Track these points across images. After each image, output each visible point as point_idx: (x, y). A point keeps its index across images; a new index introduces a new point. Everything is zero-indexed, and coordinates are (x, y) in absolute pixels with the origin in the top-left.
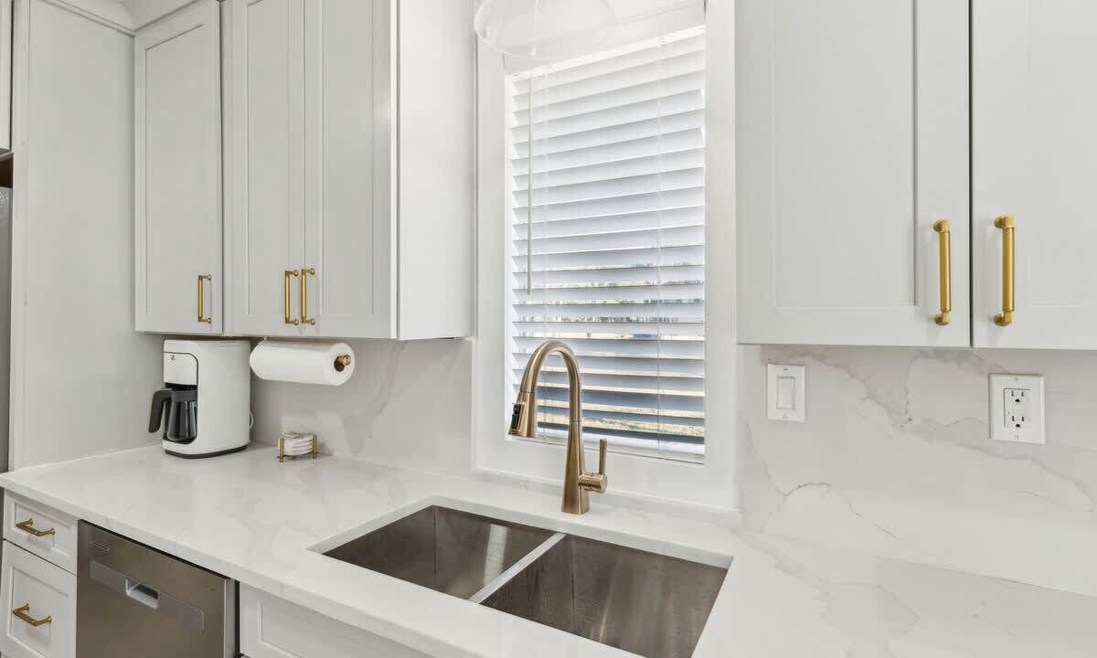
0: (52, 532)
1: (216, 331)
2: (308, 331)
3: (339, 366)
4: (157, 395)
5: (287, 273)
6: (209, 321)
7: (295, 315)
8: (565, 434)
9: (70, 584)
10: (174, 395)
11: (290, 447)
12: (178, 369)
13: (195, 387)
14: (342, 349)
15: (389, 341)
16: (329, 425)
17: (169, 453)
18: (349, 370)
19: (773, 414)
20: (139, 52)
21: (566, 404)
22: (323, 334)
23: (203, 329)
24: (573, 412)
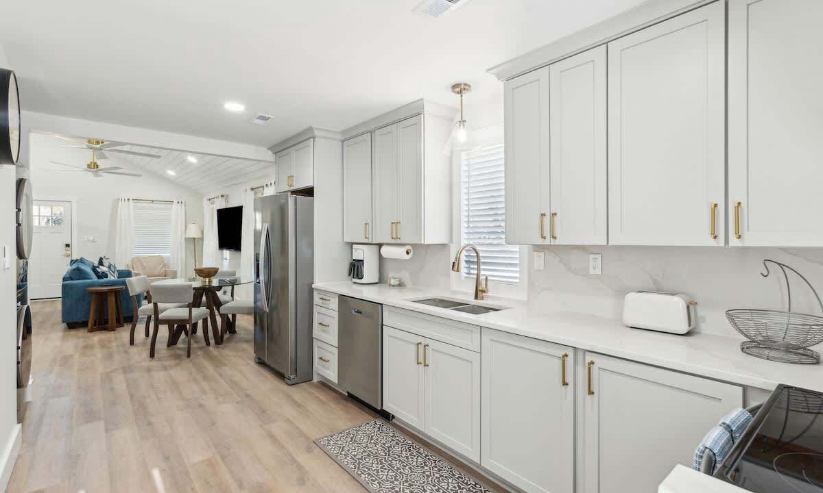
0: (329, 300)
1: (370, 241)
2: (398, 241)
3: (408, 253)
4: (351, 264)
5: (392, 223)
6: (368, 238)
7: (394, 236)
8: (475, 276)
9: (336, 315)
10: (356, 263)
11: (393, 282)
12: (357, 255)
13: (363, 261)
14: (409, 247)
15: (421, 244)
16: (405, 276)
17: (355, 283)
18: (411, 254)
19: (536, 267)
20: (345, 149)
21: (476, 267)
22: (403, 242)
23: (366, 241)
24: (478, 269)
